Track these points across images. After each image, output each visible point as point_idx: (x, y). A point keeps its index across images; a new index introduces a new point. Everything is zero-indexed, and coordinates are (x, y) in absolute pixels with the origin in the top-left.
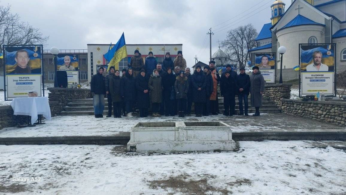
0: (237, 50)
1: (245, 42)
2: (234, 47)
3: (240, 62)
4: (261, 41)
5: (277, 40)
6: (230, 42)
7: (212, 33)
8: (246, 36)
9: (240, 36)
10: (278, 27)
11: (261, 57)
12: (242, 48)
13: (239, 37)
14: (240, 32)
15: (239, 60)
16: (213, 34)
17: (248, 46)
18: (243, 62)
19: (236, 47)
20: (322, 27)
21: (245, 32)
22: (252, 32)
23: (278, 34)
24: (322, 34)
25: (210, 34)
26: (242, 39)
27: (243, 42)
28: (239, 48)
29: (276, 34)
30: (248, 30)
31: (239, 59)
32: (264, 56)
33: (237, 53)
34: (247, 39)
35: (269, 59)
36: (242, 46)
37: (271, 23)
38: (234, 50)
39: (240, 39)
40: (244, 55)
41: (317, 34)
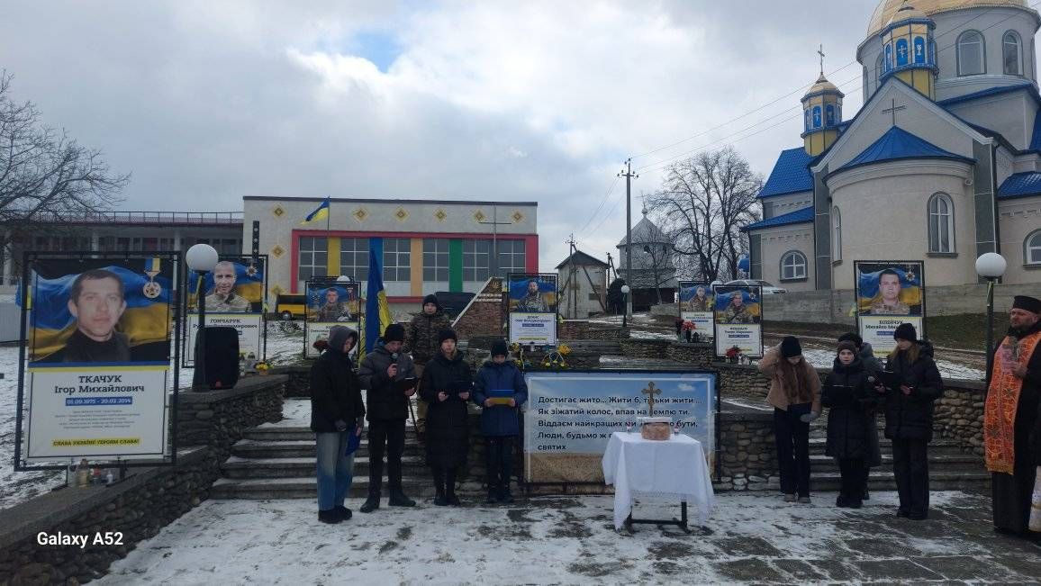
0: (693, 220)
1: (716, 199)
2: (684, 212)
3: (702, 256)
4: (777, 201)
5: (830, 200)
6: (672, 196)
7: (631, 174)
8: (718, 181)
9: (702, 181)
10: (833, 161)
11: (875, 274)
12: (707, 216)
13: (699, 184)
14: (701, 169)
15: (699, 252)
16: (635, 175)
17: (724, 210)
18: (710, 256)
19: (691, 212)
20: (965, 167)
21: (716, 170)
22: (736, 171)
23: (832, 184)
24: (965, 186)
25: (628, 176)
26: (707, 189)
27: (709, 199)
28: (699, 215)
29: (829, 183)
30: (724, 165)
31: (701, 248)
32: (885, 273)
33: (692, 229)
34: (721, 188)
35: (903, 282)
36: (708, 208)
37: (803, 148)
38: (686, 222)
39: (700, 188)
40: (712, 235)
41: (953, 187)
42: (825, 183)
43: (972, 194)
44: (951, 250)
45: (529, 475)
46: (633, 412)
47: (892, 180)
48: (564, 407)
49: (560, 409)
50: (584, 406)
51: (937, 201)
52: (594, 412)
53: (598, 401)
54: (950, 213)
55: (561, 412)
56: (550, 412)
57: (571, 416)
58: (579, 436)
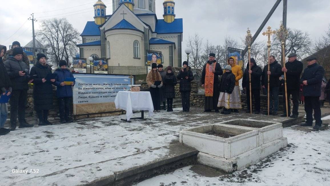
0: (52, 42)
1: (60, 35)
2: (48, 39)
3: (56, 55)
4: (87, 38)
5: (106, 39)
6: (43, 32)
7: (34, 19)
8: (61, 29)
9: (55, 28)
10: (107, 27)
11: (151, 54)
12: (57, 41)
13: (54, 30)
14: (55, 24)
15: (55, 54)
16: (36, 20)
17: (63, 40)
18: (59, 55)
19: (52, 39)
21: (60, 25)
22: (67, 27)
23: (107, 34)
24: (142, 39)
25: (33, 20)
26: (57, 32)
27: (58, 35)
28: (54, 40)
29: (106, 33)
30: (63, 24)
31: (55, 52)
33: (52, 45)
34: (62, 32)
36: (57, 38)
37: (94, 22)
38: (50, 42)
40: (59, 48)
41: (139, 39)
42: (104, 33)
43: (143, 42)
44: (139, 57)
45: (75, 112)
46: (110, 88)
47: (124, 35)
48: (88, 87)
49: (86, 88)
50: (95, 86)
51: (136, 43)
52: (98, 89)
53: (99, 85)
54: (139, 46)
55: (87, 89)
56: (83, 89)
57: (90, 90)
58: (93, 97)
